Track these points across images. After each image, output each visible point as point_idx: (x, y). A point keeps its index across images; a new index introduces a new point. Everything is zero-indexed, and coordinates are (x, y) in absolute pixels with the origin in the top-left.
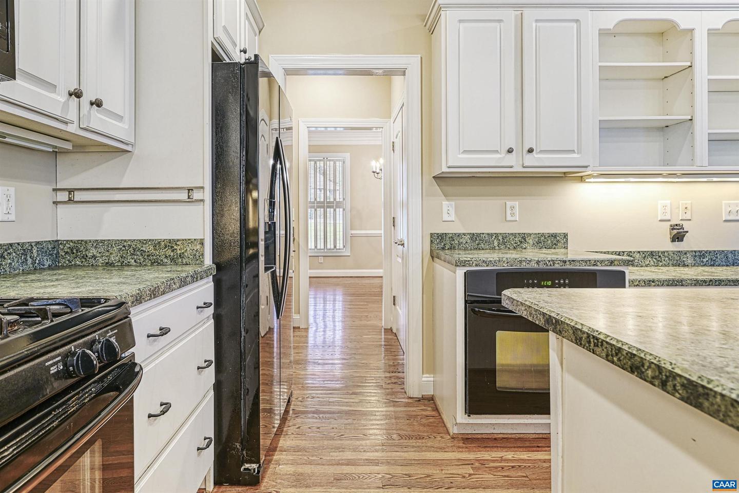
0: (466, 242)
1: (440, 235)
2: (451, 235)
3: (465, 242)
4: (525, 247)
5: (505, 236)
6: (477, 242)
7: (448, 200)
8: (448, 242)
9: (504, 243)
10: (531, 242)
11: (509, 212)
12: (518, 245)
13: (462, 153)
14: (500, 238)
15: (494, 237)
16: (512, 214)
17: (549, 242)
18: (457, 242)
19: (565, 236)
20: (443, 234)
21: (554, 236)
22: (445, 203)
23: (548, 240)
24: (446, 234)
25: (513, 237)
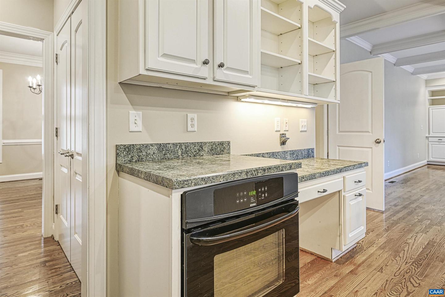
0: (154, 153)
1: (128, 147)
2: (138, 147)
3: (152, 153)
4: (202, 154)
5: (187, 145)
6: (163, 152)
7: (135, 109)
8: (135, 154)
9: (186, 152)
10: (206, 149)
11: (189, 123)
12: (197, 153)
13: (162, 56)
14: (183, 147)
15: (178, 147)
16: (192, 126)
17: (219, 149)
18: (144, 154)
19: (229, 143)
20: (130, 145)
21: (222, 144)
22: (132, 112)
23: (218, 148)
24: (133, 145)
25: (193, 146)
